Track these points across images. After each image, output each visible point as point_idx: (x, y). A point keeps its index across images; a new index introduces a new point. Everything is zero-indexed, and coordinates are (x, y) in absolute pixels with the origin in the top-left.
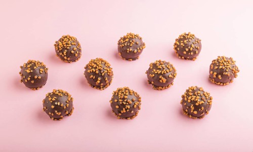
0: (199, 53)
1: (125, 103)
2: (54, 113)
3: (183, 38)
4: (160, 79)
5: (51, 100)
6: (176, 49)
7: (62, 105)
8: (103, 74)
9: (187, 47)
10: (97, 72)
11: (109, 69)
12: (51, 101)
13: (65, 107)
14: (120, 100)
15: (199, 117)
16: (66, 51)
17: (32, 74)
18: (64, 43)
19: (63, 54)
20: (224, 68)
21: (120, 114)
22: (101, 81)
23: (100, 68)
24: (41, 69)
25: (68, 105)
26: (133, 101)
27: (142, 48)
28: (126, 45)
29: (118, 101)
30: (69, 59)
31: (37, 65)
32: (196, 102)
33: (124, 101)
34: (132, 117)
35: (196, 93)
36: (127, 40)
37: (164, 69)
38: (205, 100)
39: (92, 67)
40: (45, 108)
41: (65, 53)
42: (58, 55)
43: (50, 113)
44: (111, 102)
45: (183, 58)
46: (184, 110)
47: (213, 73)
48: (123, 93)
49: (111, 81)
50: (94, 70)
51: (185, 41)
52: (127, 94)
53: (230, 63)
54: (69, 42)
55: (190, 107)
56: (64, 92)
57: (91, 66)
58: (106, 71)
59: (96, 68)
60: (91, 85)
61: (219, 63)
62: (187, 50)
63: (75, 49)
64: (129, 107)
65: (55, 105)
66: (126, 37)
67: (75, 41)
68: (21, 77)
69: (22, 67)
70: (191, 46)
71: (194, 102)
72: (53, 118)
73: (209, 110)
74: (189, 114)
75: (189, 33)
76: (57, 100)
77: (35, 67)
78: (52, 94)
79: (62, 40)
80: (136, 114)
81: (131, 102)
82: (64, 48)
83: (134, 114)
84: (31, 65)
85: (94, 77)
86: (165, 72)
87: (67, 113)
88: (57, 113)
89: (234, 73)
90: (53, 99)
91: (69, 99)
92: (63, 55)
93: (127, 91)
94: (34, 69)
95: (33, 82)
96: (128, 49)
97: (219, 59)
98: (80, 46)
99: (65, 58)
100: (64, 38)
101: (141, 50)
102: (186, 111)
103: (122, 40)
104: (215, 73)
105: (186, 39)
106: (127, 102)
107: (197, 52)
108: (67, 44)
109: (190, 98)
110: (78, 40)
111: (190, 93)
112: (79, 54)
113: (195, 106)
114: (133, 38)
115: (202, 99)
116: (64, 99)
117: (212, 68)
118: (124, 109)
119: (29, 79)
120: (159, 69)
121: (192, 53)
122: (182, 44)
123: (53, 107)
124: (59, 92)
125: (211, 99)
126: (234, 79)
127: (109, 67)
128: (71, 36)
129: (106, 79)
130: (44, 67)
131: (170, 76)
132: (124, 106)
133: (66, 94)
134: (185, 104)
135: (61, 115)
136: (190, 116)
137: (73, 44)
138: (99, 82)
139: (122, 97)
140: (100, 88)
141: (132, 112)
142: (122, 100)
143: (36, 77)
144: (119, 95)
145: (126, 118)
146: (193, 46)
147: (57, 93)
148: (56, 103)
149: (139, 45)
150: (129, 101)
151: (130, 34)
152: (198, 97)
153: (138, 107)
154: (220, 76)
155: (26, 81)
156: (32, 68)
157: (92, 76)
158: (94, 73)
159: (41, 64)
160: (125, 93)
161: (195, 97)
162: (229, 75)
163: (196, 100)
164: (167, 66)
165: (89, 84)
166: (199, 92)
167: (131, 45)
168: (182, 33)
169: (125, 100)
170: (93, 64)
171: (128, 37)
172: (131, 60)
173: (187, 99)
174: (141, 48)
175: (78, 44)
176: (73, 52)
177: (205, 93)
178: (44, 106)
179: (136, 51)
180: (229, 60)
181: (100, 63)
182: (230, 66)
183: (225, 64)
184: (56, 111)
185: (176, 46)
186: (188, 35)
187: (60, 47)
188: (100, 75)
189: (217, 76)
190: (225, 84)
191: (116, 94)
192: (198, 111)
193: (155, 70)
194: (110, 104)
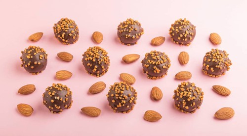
0: (193, 39)
1: (121, 98)
2: (54, 107)
3: (179, 24)
4: (155, 69)
5: (51, 94)
6: (171, 34)
7: (61, 99)
8: (100, 63)
9: (182, 33)
10: (94, 60)
11: (105, 58)
12: (51, 96)
13: (64, 101)
14: (116, 95)
15: (191, 111)
16: (64, 33)
17: (32, 60)
18: (63, 26)
19: (61, 36)
20: (216, 61)
21: (116, 108)
22: (98, 70)
23: (97, 56)
24: (41, 56)
25: (67, 99)
26: (128, 96)
27: (141, 35)
28: (125, 30)
29: (114, 96)
30: (67, 41)
31: (37, 51)
32: (188, 97)
33: (120, 96)
34: (127, 111)
35: (188, 88)
36: (126, 26)
37: (158, 60)
38: (196, 96)
39: (90, 55)
40: (45, 102)
41: (63, 35)
42: (57, 37)
43: (50, 107)
44: (108, 96)
45: (177, 43)
46: (176, 105)
47: (206, 65)
48: (120, 87)
49: (107, 69)
50: (91, 59)
51: (180, 27)
52: (123, 89)
53: (223, 56)
54: (67, 26)
55: (182, 102)
56: (63, 86)
57: (88, 54)
58: (102, 60)
59: (93, 56)
60: (89, 72)
61: (212, 56)
62: (181, 36)
63: (73, 32)
64: (125, 102)
65: (54, 99)
66: (126, 23)
67: (74, 24)
68: (22, 62)
69: (23, 52)
70: (185, 33)
71: (186, 98)
72: (52, 112)
73: (200, 105)
74: (181, 109)
75: (185, 19)
76: (57, 95)
77: (35, 53)
78: (51, 88)
79: (60, 23)
80: (131, 108)
81: (127, 97)
82: (62, 31)
83: (130, 108)
84: (31, 51)
85: (91, 65)
86: (160, 63)
87: (66, 106)
88: (57, 107)
89: (227, 66)
90: (53, 94)
91: (68, 93)
92: (61, 38)
93: (123, 86)
94: (34, 55)
95: (32, 67)
96: (127, 35)
97: (213, 52)
98: (77, 29)
99: (63, 40)
100: (63, 21)
101: (140, 37)
102: (179, 105)
103: (121, 26)
104: (208, 66)
105: (181, 25)
106: (123, 97)
107: (191, 38)
108: (65, 27)
109: (182, 93)
110: (76, 23)
111: (182, 89)
112: (77, 37)
113: (187, 101)
114: (131, 24)
115: (193, 95)
116: (63, 93)
117: (205, 60)
118: (120, 104)
119: (29, 64)
120: (154, 60)
121: (186, 39)
122: (177, 30)
123: (53, 101)
124: (59, 87)
125: (202, 95)
126: (227, 72)
127: (106, 55)
128: (69, 19)
129: (103, 67)
130: (44, 53)
131: (164, 67)
132: (120, 101)
133: (65, 89)
134: (177, 99)
135: (60, 109)
136: (182, 111)
137: (71, 27)
138: (95, 70)
139: (119, 92)
140: (97, 76)
141: (128, 107)
142: (118, 95)
143: (36, 63)
144: (116, 90)
145: (122, 112)
146: (187, 32)
147: (57, 87)
148: (56, 98)
149: (138, 31)
150: (125, 96)
151: (130, 20)
152: (190, 93)
153: (134, 102)
154: (212, 69)
155: (26, 66)
156: (32, 54)
157: (89, 64)
158: (91, 61)
159: (41, 50)
160: (121, 88)
161: (187, 92)
162: (221, 68)
163: (188, 95)
164: (162, 57)
165: (86, 71)
166: (191, 88)
167: (130, 31)
168: (178, 19)
169: (122, 95)
170: (91, 52)
171: (128, 23)
172: (129, 45)
173: (180, 95)
174: (139, 35)
175: (76, 27)
176: (70, 35)
177: (197, 89)
178: (44, 100)
179: (134, 37)
180: (222, 54)
181: (97, 51)
182: (223, 60)
183: (218, 57)
184: (56, 105)
185: (171, 31)
186: (183, 21)
187: (58, 29)
188: (97, 63)
189: (209, 68)
190: (217, 76)
191: (113, 89)
192: (189, 106)
193: (149, 61)
194: (106, 98)
